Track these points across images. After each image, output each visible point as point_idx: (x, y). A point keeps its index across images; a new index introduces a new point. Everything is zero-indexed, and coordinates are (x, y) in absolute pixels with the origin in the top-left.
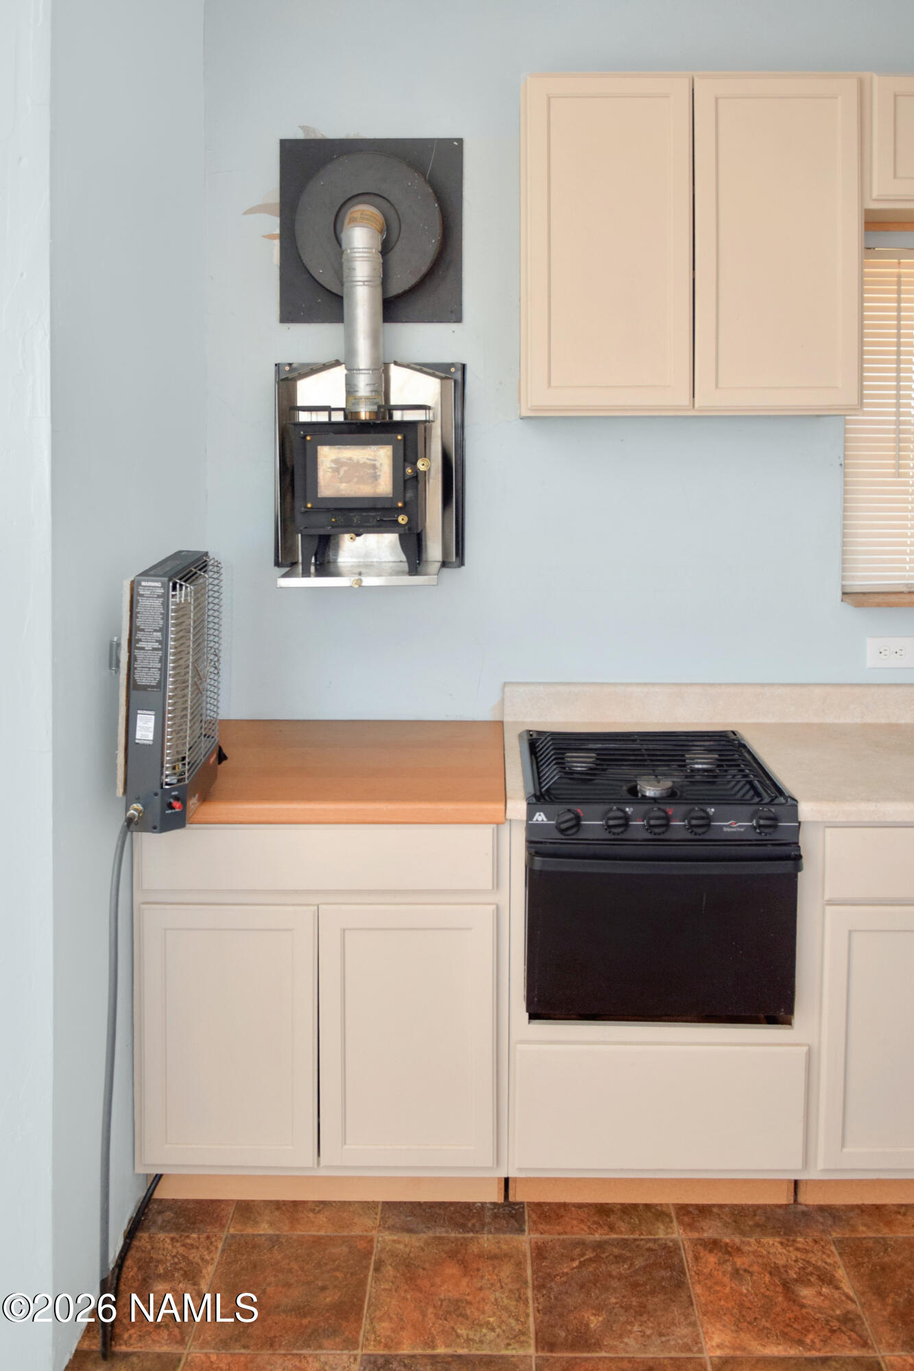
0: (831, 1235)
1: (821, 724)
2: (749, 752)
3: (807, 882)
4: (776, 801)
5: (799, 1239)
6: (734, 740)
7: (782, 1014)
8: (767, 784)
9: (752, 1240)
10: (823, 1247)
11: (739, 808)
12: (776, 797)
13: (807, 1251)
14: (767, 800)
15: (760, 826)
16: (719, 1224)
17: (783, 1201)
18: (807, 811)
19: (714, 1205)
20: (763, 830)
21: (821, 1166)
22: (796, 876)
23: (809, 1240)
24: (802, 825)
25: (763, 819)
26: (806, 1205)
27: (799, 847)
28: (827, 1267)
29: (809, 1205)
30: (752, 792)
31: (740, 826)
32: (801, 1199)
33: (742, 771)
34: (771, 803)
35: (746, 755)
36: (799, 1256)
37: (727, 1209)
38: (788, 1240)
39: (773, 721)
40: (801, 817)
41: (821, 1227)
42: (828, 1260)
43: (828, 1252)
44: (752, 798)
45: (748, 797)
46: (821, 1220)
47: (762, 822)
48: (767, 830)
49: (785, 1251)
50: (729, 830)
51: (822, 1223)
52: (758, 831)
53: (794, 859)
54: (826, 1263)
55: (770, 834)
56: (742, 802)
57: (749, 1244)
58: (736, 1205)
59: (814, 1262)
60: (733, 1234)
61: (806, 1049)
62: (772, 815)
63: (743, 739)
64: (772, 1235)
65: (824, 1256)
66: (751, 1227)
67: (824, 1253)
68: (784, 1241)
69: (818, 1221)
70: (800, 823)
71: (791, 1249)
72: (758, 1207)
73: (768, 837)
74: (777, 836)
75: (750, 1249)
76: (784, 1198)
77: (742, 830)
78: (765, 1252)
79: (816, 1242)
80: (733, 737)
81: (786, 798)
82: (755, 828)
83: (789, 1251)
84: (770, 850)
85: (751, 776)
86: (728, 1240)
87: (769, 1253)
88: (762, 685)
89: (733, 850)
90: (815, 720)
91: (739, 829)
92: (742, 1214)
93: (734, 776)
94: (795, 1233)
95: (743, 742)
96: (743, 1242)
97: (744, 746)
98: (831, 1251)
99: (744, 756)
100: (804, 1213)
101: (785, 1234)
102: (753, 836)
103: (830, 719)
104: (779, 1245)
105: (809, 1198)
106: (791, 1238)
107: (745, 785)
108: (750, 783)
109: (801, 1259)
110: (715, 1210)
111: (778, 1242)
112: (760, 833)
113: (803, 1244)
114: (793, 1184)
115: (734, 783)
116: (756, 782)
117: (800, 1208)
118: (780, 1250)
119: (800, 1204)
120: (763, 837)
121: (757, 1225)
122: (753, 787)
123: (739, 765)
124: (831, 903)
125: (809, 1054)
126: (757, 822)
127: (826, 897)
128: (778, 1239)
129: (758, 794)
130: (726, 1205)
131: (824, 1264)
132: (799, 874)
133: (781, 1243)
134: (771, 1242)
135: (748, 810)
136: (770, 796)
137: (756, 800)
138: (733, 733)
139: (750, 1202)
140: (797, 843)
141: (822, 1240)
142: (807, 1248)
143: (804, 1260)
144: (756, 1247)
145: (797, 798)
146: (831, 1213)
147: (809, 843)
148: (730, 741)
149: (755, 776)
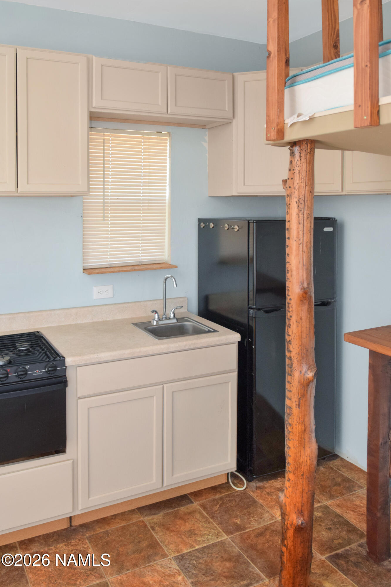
0: (86, 536)
1: (75, 325)
2: (45, 340)
3: (70, 391)
4: (56, 359)
5: (73, 541)
6: (38, 335)
7: (61, 448)
8: (52, 352)
9: (53, 547)
10: (82, 541)
11: (39, 364)
12: (56, 357)
13: (76, 545)
14: (52, 359)
15: (49, 371)
16: (38, 545)
17: (65, 527)
18: (69, 361)
19: (36, 537)
20: (51, 372)
21: (80, 508)
22: (65, 390)
23: (77, 540)
24: (67, 368)
25: (50, 368)
26: (75, 526)
27: (66, 377)
28: (84, 549)
29: (76, 526)
30: (46, 357)
31: (40, 372)
32: (73, 524)
33: (42, 348)
34: (53, 361)
35: (43, 341)
36: (73, 548)
37: (42, 537)
38: (68, 543)
39: (55, 325)
40: (67, 364)
41: (82, 533)
42: (85, 546)
43: (85, 543)
44: (46, 359)
45: (44, 359)
46: (81, 530)
47: (50, 369)
48: (52, 372)
49: (67, 548)
50: (36, 374)
51: (82, 532)
52: (48, 373)
53: (63, 382)
54: (84, 548)
55: (54, 373)
56: (42, 361)
57: (52, 549)
58: (45, 534)
59: (79, 549)
60: (45, 547)
61: (72, 461)
62: (54, 365)
63: (42, 334)
64: (61, 543)
65: (83, 545)
66: (52, 542)
67: (83, 544)
68: (67, 544)
69: (80, 531)
70: (66, 367)
71: (69, 546)
72: (55, 532)
73: (53, 375)
74: (57, 374)
75: (52, 551)
76: (65, 526)
77: (41, 373)
78: (58, 551)
79: (79, 540)
80: (37, 334)
81: (60, 357)
82: (47, 372)
83: (69, 548)
84: (54, 380)
85: (46, 350)
86: (42, 551)
87: (60, 551)
88: (50, 310)
89: (39, 383)
90: (73, 323)
91: (40, 373)
92: (48, 537)
93: (38, 351)
94: (71, 539)
95: (42, 336)
96: (49, 549)
97: (43, 337)
98: (86, 542)
99: (43, 342)
100: (74, 530)
101: (67, 541)
102: (46, 375)
103: (79, 322)
104: (64, 546)
105: (76, 523)
106: (69, 542)
107: (43, 354)
108: (45, 353)
109: (74, 549)
110: (36, 539)
111: (64, 545)
112: (49, 374)
113: (74, 543)
114: (69, 519)
115: (38, 354)
116: (47, 352)
117: (72, 528)
118: (65, 548)
119: (73, 526)
120: (50, 375)
121: (55, 540)
122: (46, 355)
123: (40, 346)
124: (80, 398)
125: (73, 463)
126: (48, 369)
127: (78, 396)
128: (64, 544)
129: (48, 357)
130: (41, 535)
131: (83, 549)
132: (67, 388)
133: (65, 545)
134: (61, 546)
135: (44, 364)
136: (53, 357)
137: (48, 360)
138: (38, 332)
139: (51, 531)
140: (65, 376)
141: (82, 538)
142: (76, 544)
143: (75, 549)
144: (55, 550)
145: (65, 357)
146: (85, 526)
147: (70, 375)
148: (36, 336)
149: (47, 350)
